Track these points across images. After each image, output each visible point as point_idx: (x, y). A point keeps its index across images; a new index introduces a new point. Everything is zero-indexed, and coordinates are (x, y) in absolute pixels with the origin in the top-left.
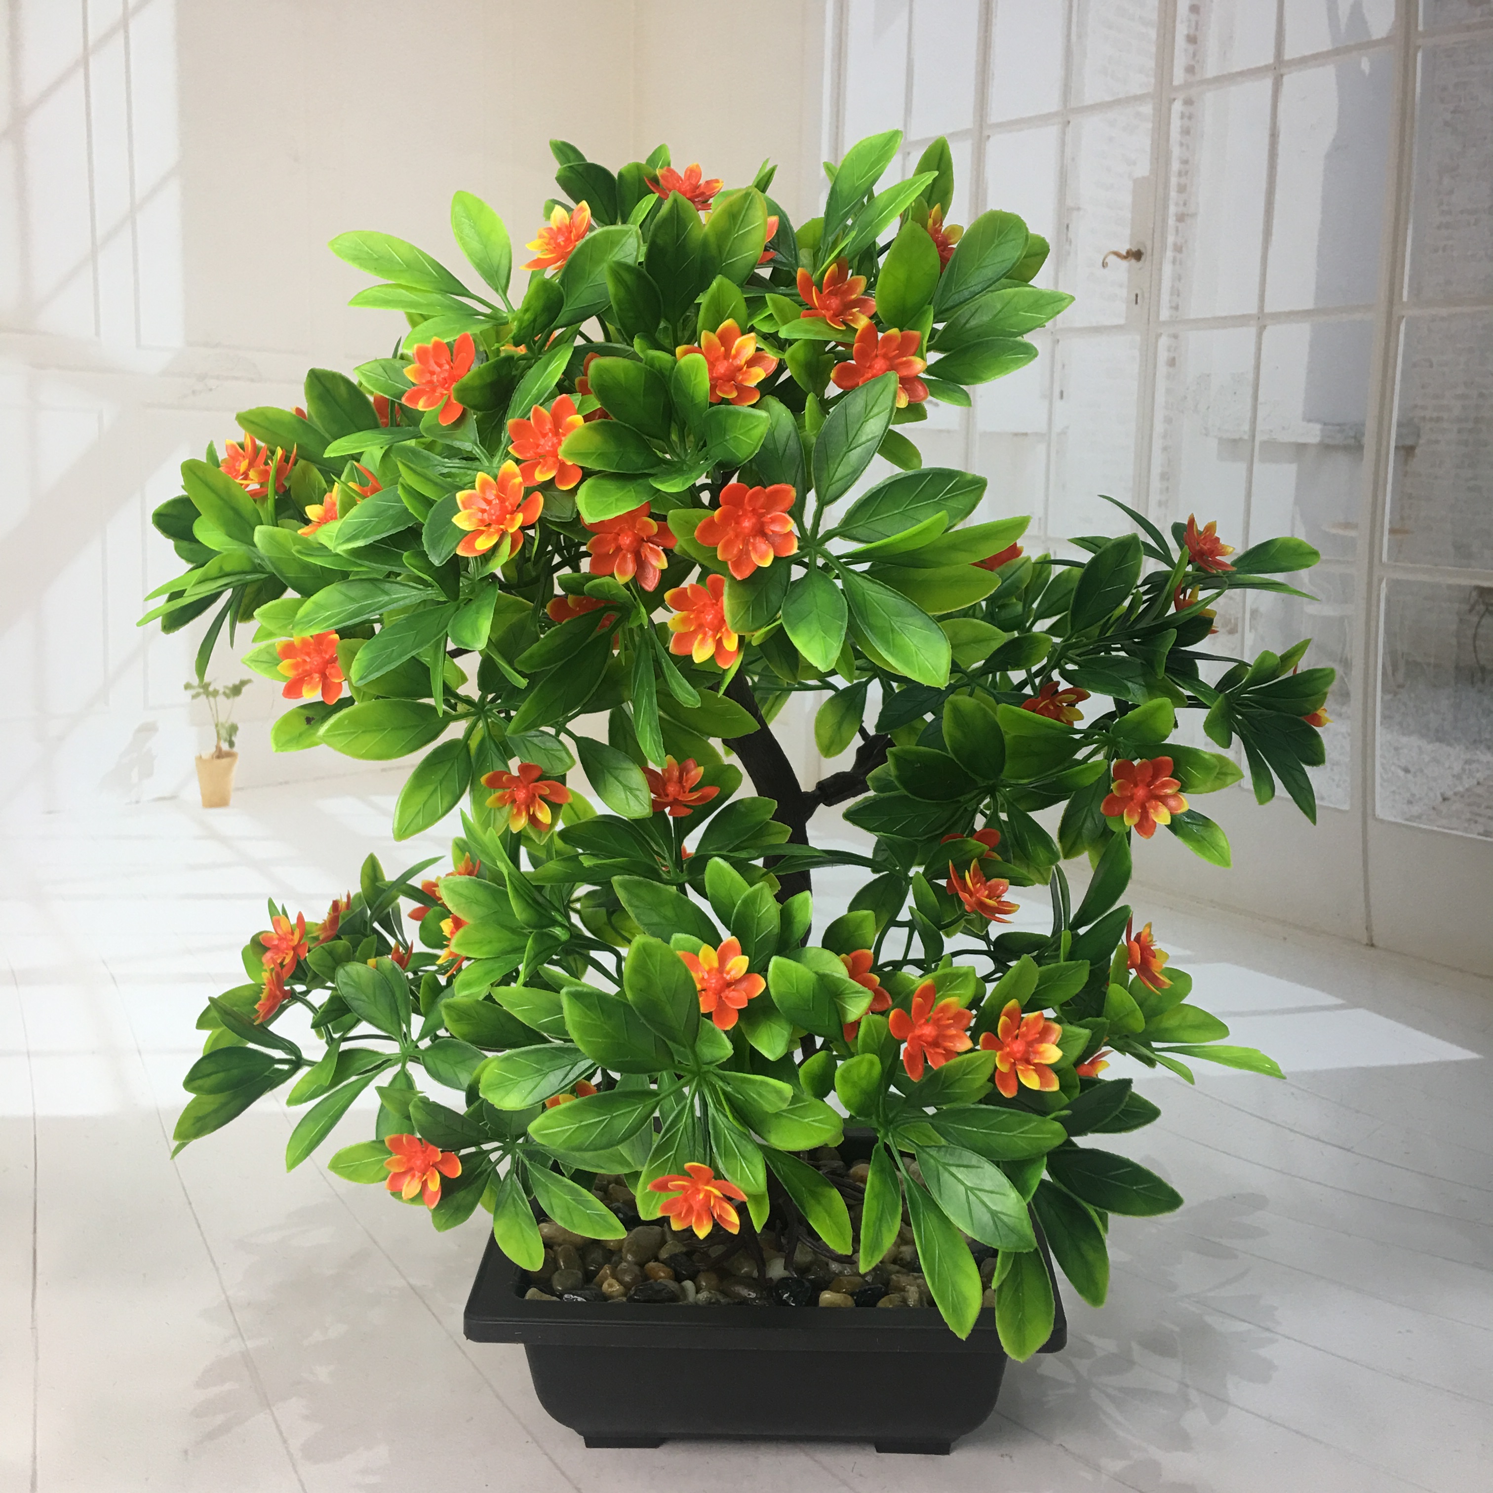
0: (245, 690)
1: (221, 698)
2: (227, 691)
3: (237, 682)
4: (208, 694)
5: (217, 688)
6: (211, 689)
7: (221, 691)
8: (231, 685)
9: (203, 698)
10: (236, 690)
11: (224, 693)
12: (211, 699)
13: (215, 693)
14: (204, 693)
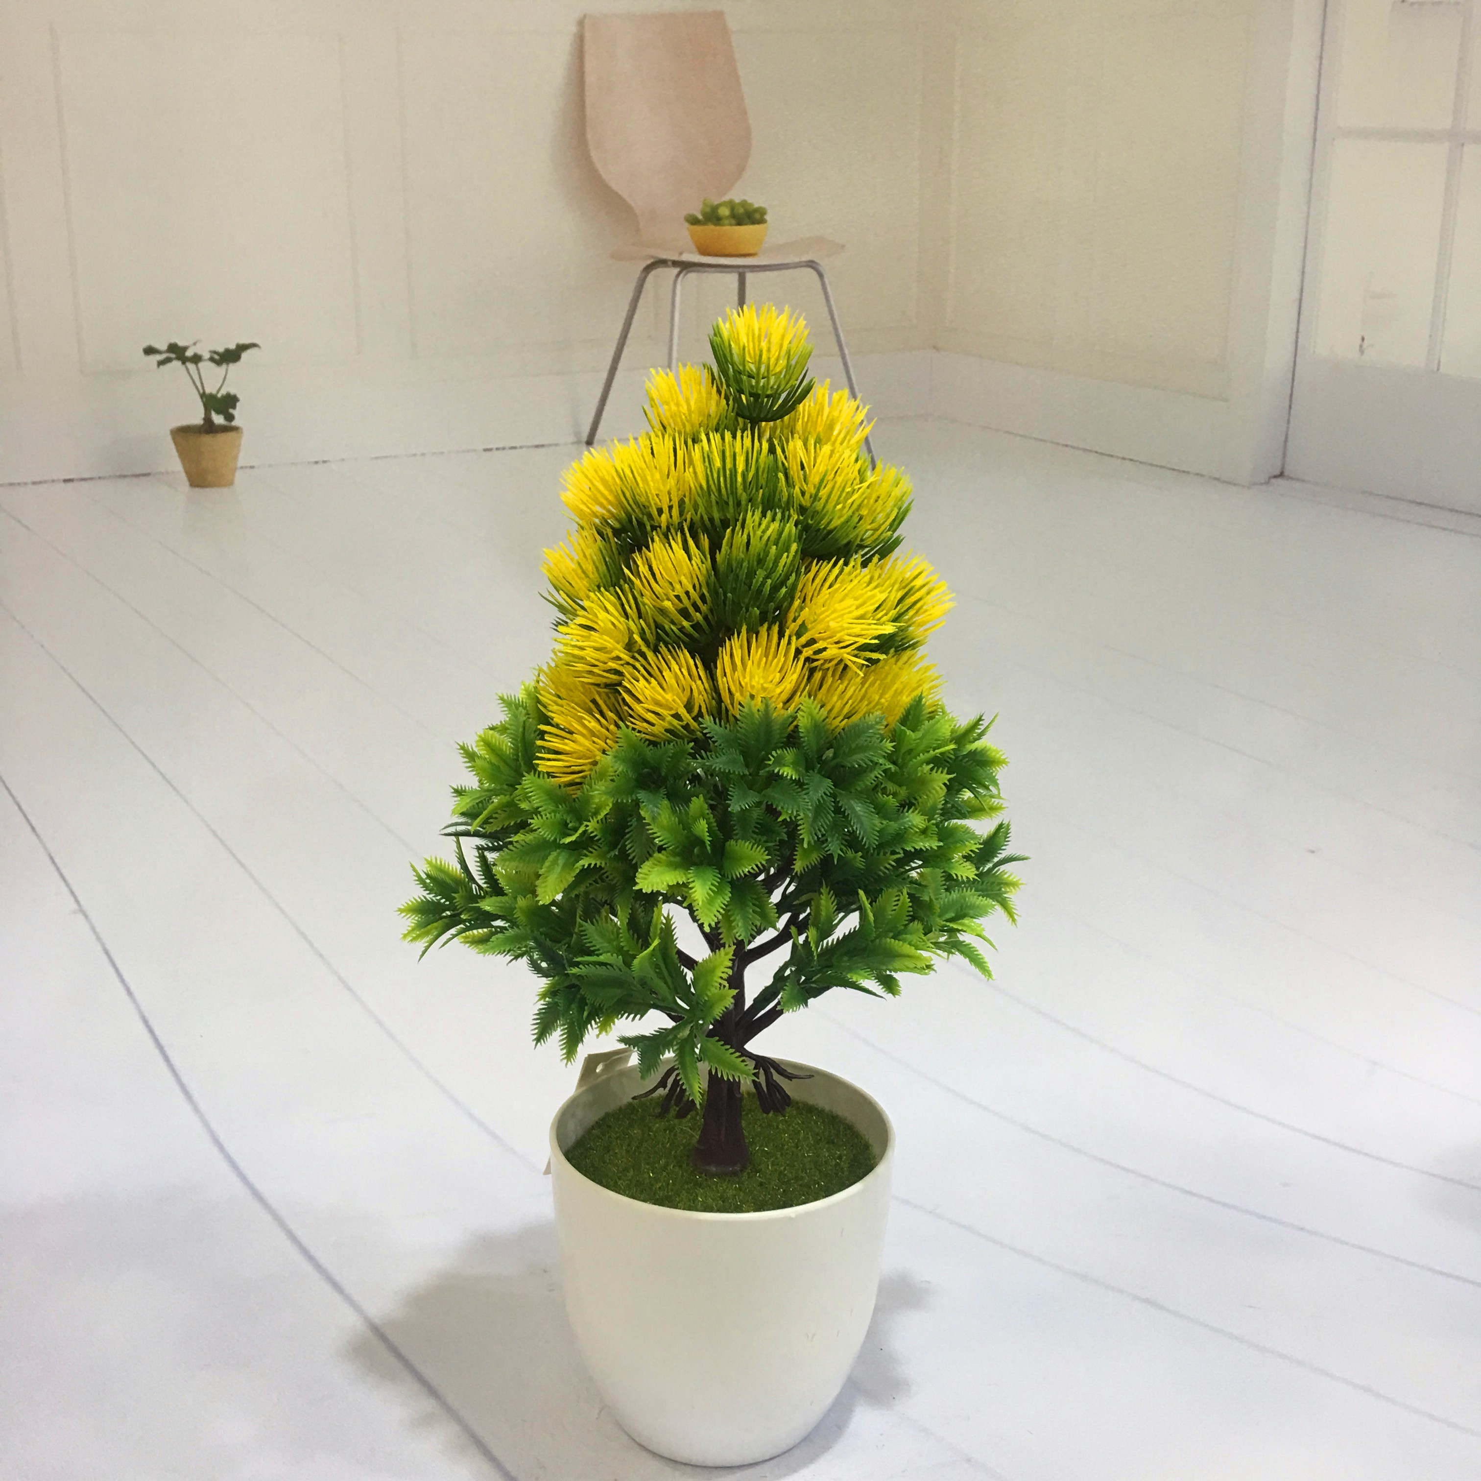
0: (245, 356)
1: (206, 367)
2: (216, 357)
3: (232, 346)
4: (184, 360)
5: (199, 352)
6: (189, 353)
7: (207, 356)
8: (221, 350)
9: (177, 364)
10: (230, 356)
11: (212, 359)
13: (196, 359)
14: (178, 358)
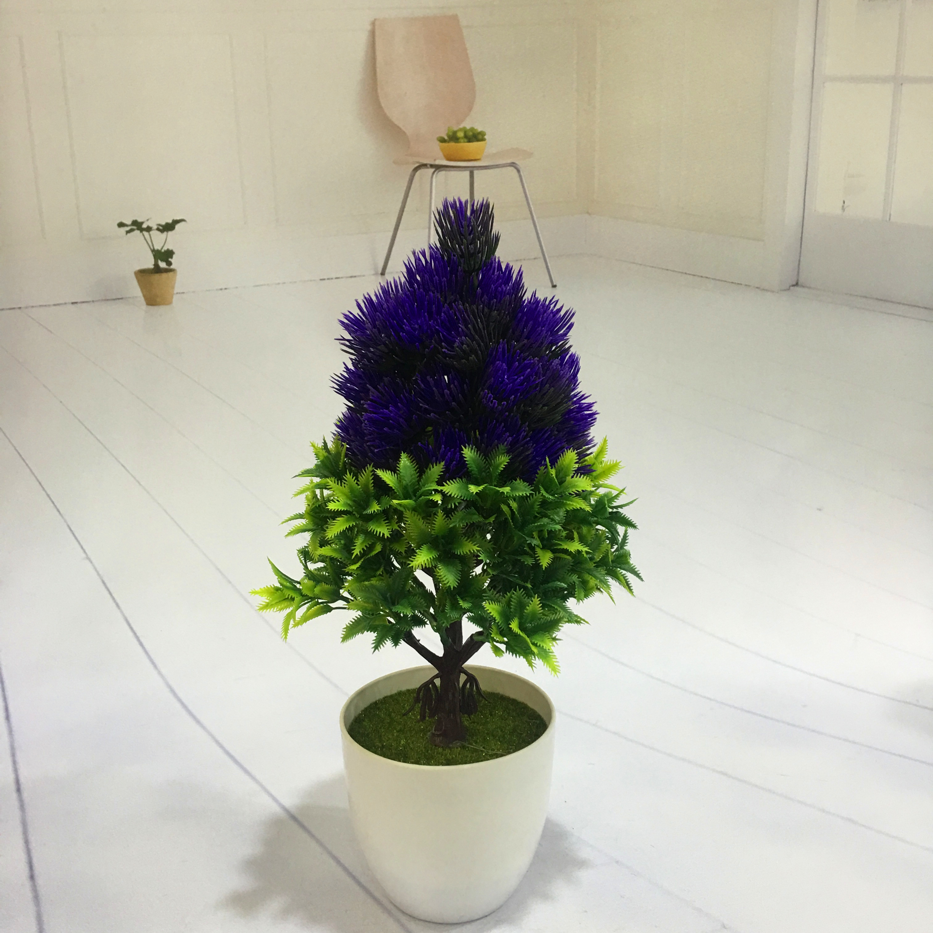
1: (154, 233)
2: (161, 228)
3: (170, 221)
4: (141, 230)
5: (150, 225)
6: (144, 226)
7: (155, 227)
8: (163, 223)
9: (137, 232)
10: (169, 227)
11: (158, 229)
12: (146, 233)
13: (149, 229)
14: (138, 229)
